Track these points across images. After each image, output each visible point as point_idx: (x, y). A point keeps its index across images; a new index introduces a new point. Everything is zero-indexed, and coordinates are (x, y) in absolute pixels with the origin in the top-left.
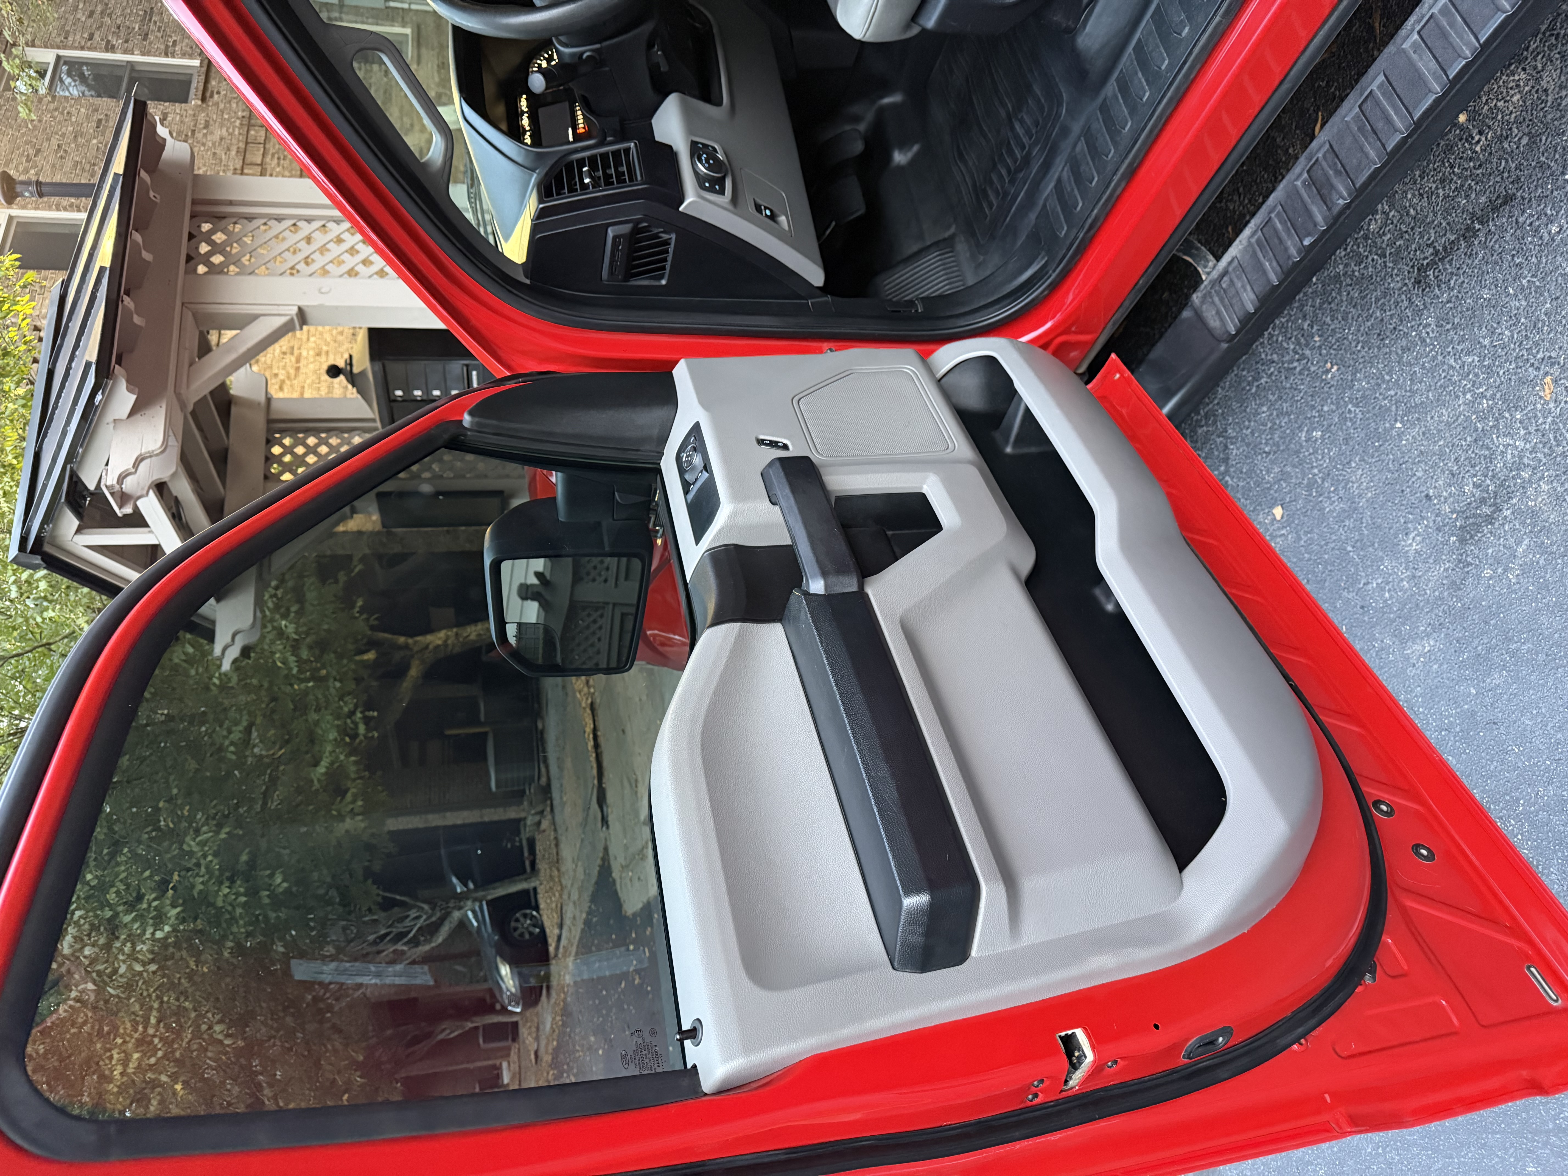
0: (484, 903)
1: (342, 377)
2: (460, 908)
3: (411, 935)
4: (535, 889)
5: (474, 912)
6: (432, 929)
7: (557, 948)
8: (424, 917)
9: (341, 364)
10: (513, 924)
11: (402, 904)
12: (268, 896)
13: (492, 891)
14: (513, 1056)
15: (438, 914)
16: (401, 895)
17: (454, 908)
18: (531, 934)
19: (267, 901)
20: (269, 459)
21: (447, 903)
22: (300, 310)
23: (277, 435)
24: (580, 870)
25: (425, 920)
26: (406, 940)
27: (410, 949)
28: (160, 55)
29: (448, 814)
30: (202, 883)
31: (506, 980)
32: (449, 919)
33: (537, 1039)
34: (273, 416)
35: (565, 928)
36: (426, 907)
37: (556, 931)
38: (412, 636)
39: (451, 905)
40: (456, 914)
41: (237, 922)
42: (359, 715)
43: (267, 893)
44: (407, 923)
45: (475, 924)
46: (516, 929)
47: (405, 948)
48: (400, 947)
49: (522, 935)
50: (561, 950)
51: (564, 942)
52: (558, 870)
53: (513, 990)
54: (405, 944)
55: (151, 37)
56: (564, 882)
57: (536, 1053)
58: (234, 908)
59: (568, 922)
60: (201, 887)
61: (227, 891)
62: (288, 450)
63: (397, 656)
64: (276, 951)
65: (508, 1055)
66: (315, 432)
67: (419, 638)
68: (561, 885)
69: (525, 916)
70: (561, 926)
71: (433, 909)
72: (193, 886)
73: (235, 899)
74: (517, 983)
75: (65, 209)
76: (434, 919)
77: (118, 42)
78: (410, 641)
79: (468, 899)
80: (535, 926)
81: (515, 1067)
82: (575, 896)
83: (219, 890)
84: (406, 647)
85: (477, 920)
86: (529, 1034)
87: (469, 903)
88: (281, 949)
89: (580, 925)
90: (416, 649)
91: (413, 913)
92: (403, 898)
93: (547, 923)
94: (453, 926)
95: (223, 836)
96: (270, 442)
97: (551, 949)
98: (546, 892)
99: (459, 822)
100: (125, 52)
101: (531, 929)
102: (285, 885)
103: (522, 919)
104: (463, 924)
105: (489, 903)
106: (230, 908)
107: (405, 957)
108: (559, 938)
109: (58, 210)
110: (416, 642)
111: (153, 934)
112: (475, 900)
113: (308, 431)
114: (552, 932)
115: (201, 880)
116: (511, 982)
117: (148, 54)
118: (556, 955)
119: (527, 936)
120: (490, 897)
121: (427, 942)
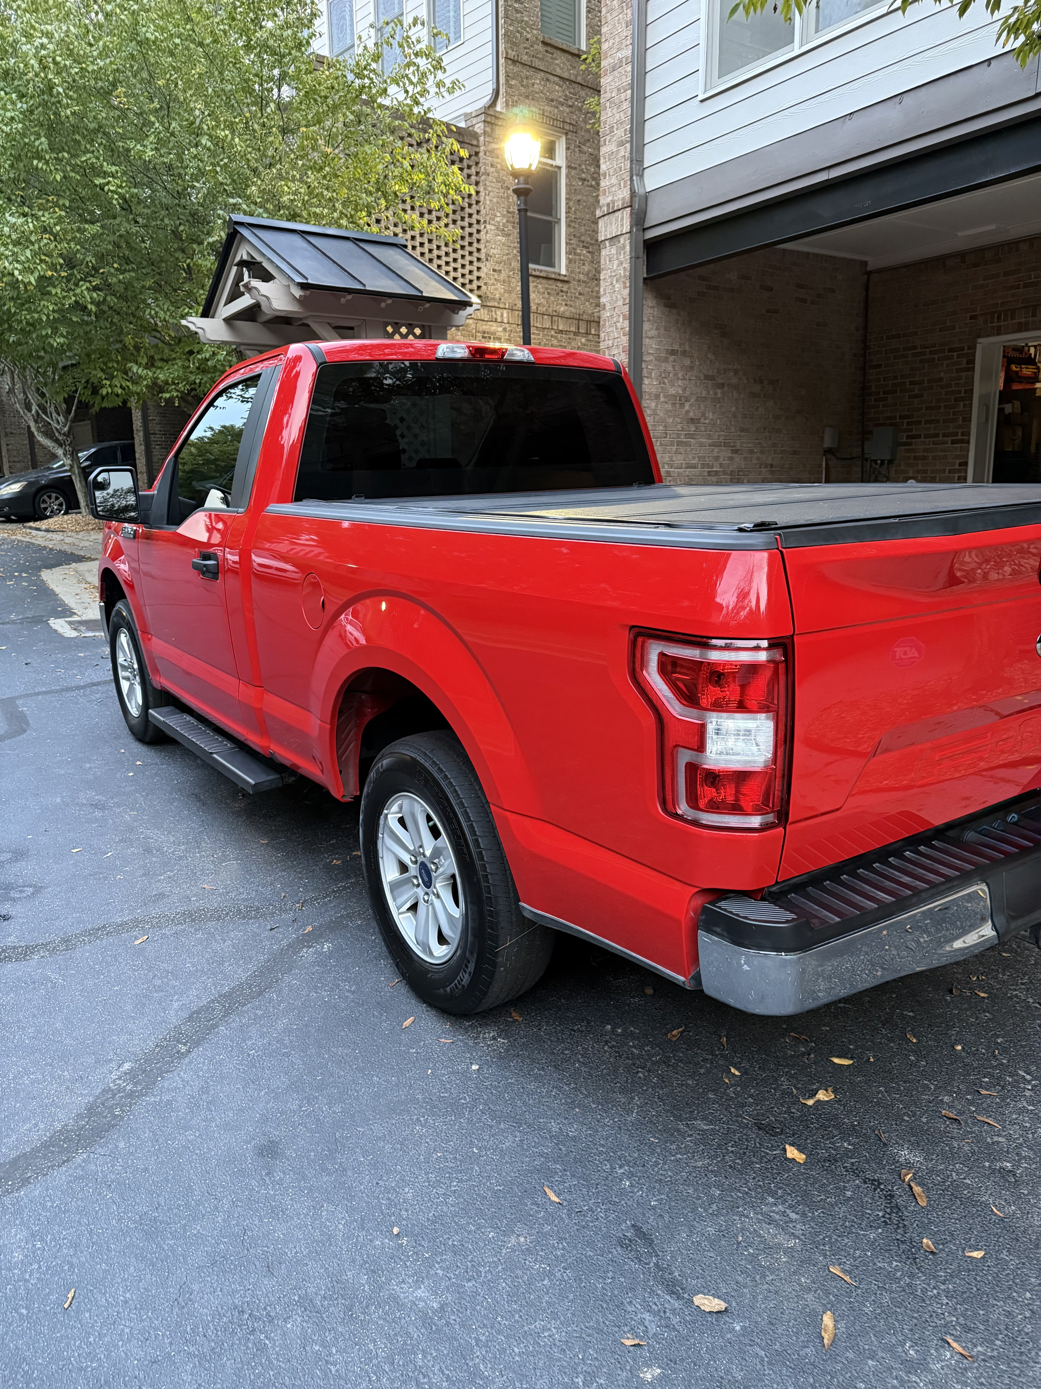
0: (69, 474)
2: (65, 455)
3: (44, 417)
4: (80, 513)
5: (63, 465)
6: (49, 434)
7: (31, 528)
8: (58, 427)
10: (54, 495)
11: (68, 411)
12: (47, 333)
13: (78, 479)
15: (60, 438)
16: (75, 410)
17: (65, 450)
18: (46, 509)
19: (44, 333)
21: (69, 445)
24: (87, 544)
25: (56, 428)
26: (40, 412)
27: (33, 415)
29: (143, 447)
30: (57, 293)
31: (8, 488)
32: (56, 446)
35: (45, 533)
36: (66, 429)
37: (44, 527)
39: (68, 449)
40: (60, 452)
41: (28, 314)
42: (175, 394)
43: (50, 333)
44: (54, 415)
45: (55, 466)
46: (50, 497)
47: (33, 412)
48: (35, 408)
49: (44, 501)
50: (28, 531)
51: (34, 533)
52: (93, 529)
54: (37, 412)
56: (81, 533)
58: (38, 313)
59: (50, 535)
60: (54, 292)
61: (51, 308)
64: (10, 336)
68: (81, 531)
69: (61, 505)
70: (47, 531)
71: (64, 434)
72: (55, 287)
73: (44, 314)
75: (567, 204)
76: (57, 434)
79: (72, 461)
80: (52, 512)
82: (68, 540)
83: (52, 303)
85: (58, 468)
87: (69, 462)
88: (11, 340)
89: (43, 544)
91: (61, 419)
92: (73, 412)
93: (50, 520)
94: (52, 449)
95: (89, 306)
97: (31, 524)
98: (76, 520)
99: (137, 455)
101: (49, 509)
102: (55, 344)
103: (57, 502)
104: (54, 457)
105: (70, 476)
106: (39, 309)
107: (26, 411)
108: (38, 529)
109: (566, 199)
111: (17, 269)
112: (72, 466)
114: (43, 524)
115: (59, 292)
116: (5, 493)
118: (25, 527)
119: (43, 506)
120: (73, 477)
121: (38, 429)
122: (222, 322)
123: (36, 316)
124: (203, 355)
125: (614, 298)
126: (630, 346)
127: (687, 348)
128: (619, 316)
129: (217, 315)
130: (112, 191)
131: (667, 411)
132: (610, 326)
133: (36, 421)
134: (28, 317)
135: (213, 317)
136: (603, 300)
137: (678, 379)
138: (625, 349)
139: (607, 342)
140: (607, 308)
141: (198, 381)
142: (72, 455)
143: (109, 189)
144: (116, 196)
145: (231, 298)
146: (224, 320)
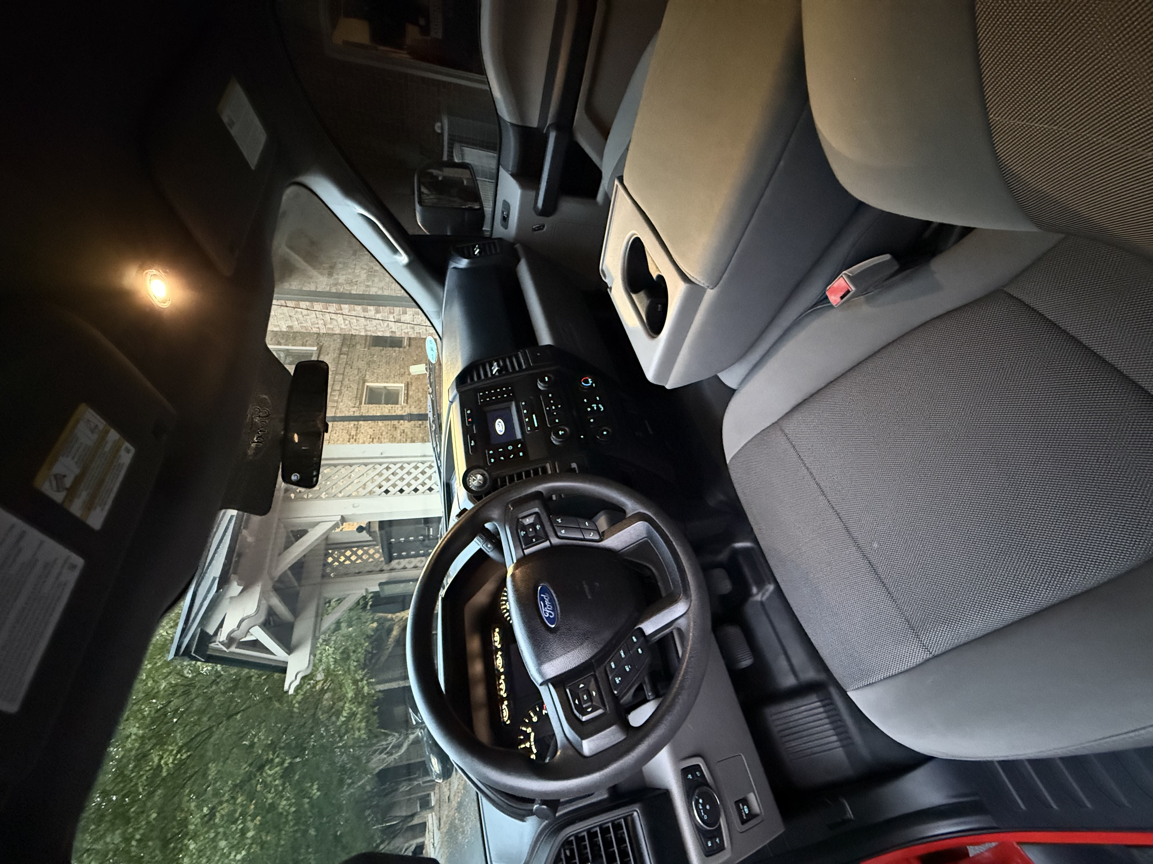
1: (364, 532)
2: (413, 734)
3: (388, 749)
6: (399, 746)
8: (396, 739)
9: (364, 525)
11: (385, 734)
14: (437, 791)
15: (402, 737)
16: (385, 729)
17: (410, 734)
20: (326, 564)
22: (342, 517)
23: (330, 551)
25: (396, 741)
26: (386, 752)
28: (300, 346)
31: (435, 767)
32: (407, 740)
33: (449, 789)
34: (330, 542)
36: (396, 734)
38: (394, 613)
39: (409, 732)
40: (411, 737)
44: (387, 742)
47: (385, 756)
48: (383, 756)
53: (438, 772)
55: (297, 339)
57: (449, 797)
62: (336, 560)
63: (387, 624)
65: (434, 789)
66: (350, 548)
67: (398, 614)
71: (400, 735)
74: (441, 768)
77: (282, 341)
78: (394, 616)
81: (437, 796)
84: (392, 619)
86: (446, 786)
87: (418, 730)
90: (396, 620)
91: (390, 738)
92: (385, 731)
94: (410, 742)
96: (327, 555)
100: (285, 345)
110: (397, 616)
112: (421, 728)
113: (347, 548)
116: (437, 768)
117: (295, 345)
121: (396, 752)
122: (292, 655)
123: (290, 817)
124: (331, 663)
125: (282, 316)
126: (322, 302)
127: (327, 265)
128: (297, 312)
129: (285, 660)
130: (174, 760)
131: (380, 281)
132: (306, 321)
133: (392, 754)
134: (292, 824)
135: (287, 663)
136: (284, 329)
137: (354, 272)
138: (325, 306)
139: (320, 326)
140: (291, 324)
141: (355, 664)
142: (414, 729)
143: (172, 763)
144: (179, 756)
145: (265, 650)
146: (289, 654)
